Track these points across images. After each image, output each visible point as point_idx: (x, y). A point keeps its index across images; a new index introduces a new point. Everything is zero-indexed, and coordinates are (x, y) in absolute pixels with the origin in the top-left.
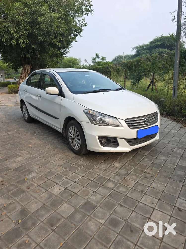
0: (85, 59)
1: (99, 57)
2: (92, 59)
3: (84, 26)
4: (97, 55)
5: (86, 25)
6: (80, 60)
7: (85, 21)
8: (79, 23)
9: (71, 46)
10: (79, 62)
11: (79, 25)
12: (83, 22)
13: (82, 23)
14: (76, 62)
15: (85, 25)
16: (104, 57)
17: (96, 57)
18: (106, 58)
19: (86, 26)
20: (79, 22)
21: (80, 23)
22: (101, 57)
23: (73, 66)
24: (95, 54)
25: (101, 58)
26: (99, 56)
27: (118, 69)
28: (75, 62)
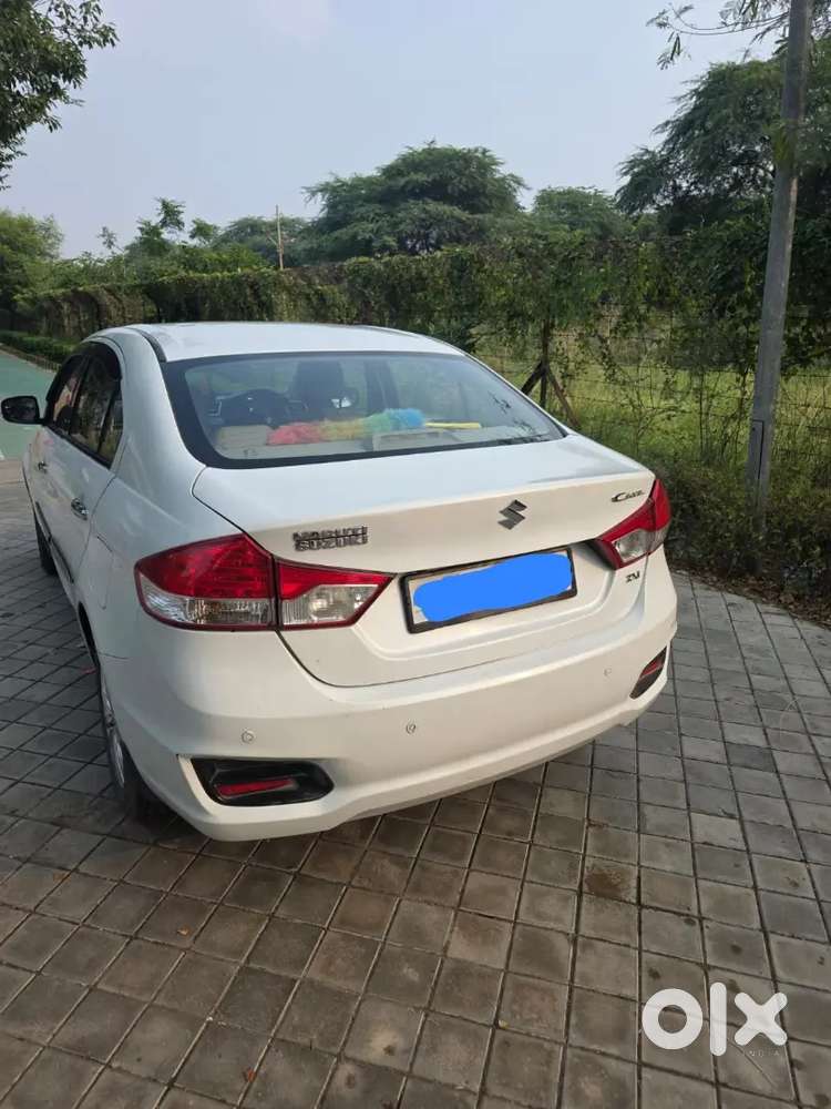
0: (104, 229)
1: (179, 224)
2: (141, 229)
3: (95, 45)
4: (171, 214)
5: (111, 36)
6: (52, 231)
7: (96, 14)
8: (64, 22)
9: (18, 148)
10: (50, 241)
11: (66, 32)
12: (85, 19)
13: (82, 22)
14: (32, 240)
15: (106, 36)
16: (206, 225)
17: (164, 223)
18: (215, 228)
19: (109, 45)
20: (61, 16)
21: (68, 21)
22: (194, 222)
23: (15, 258)
24: (160, 206)
25: (189, 227)
26: (182, 217)
27: (321, 297)
28: (26, 237)
